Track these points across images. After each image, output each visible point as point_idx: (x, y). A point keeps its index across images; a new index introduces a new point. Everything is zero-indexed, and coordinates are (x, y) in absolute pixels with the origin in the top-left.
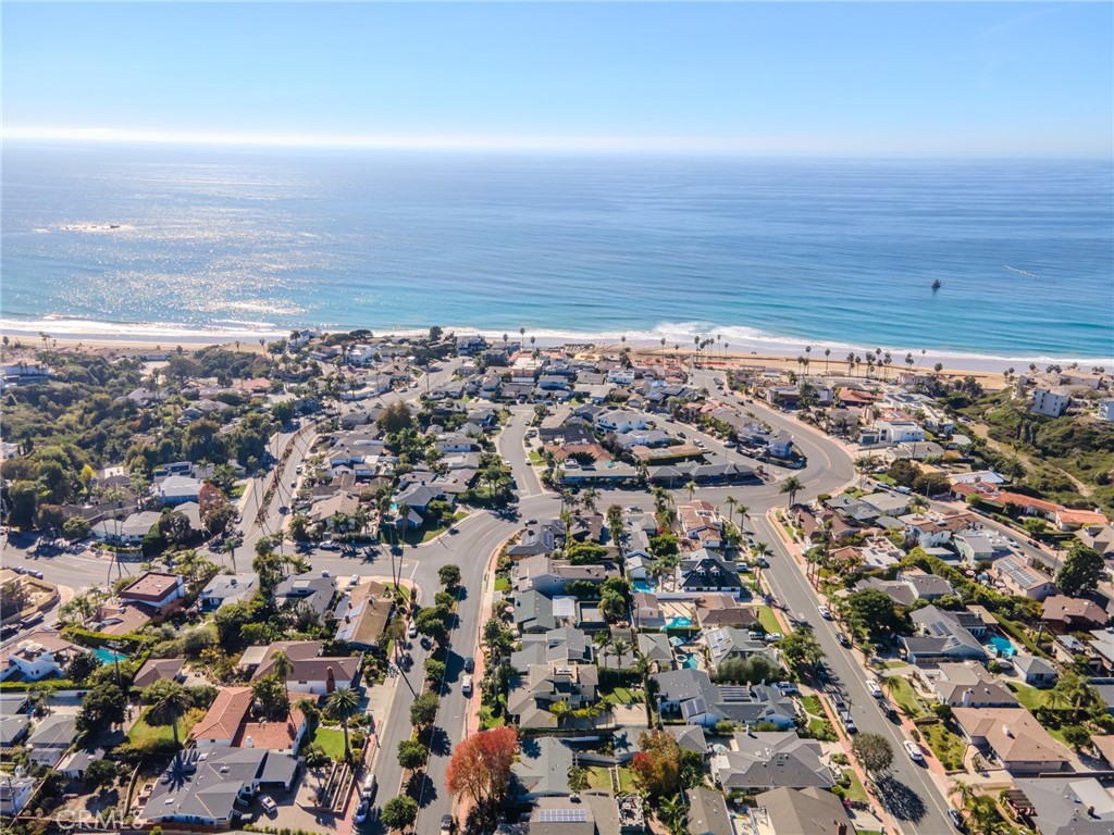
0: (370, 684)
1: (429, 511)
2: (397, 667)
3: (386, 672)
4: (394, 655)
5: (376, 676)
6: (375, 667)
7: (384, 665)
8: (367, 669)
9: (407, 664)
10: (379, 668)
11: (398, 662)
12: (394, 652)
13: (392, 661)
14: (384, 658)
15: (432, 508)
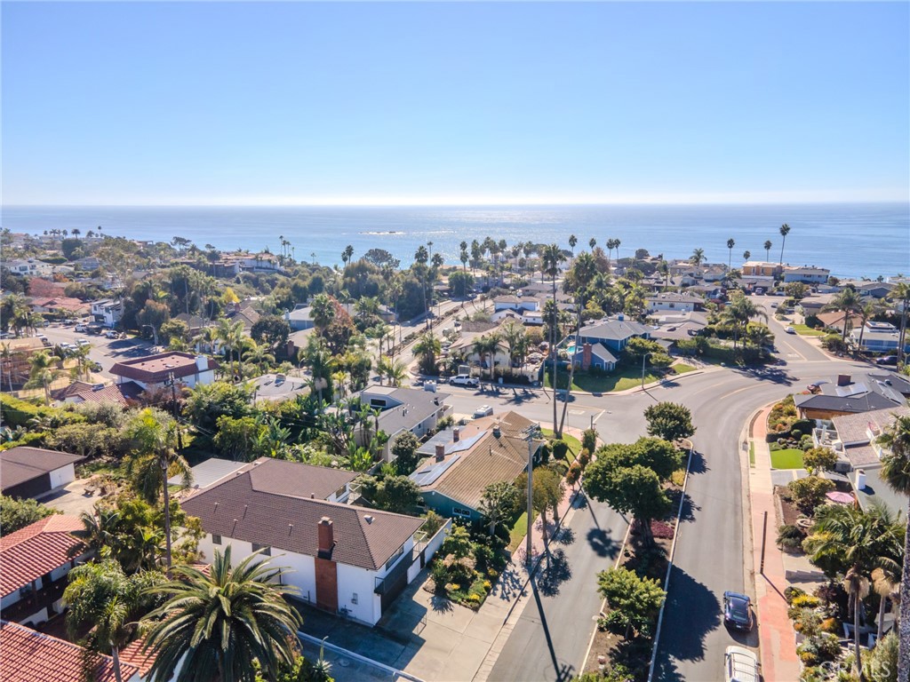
0: (442, 600)
1: (628, 349)
2: (524, 577)
3: (494, 580)
4: (523, 546)
5: (465, 584)
6: (469, 562)
7: (493, 563)
8: (449, 560)
9: (552, 575)
10: (481, 565)
11: (530, 565)
12: (525, 539)
13: (517, 557)
14: (498, 548)
15: (633, 346)
